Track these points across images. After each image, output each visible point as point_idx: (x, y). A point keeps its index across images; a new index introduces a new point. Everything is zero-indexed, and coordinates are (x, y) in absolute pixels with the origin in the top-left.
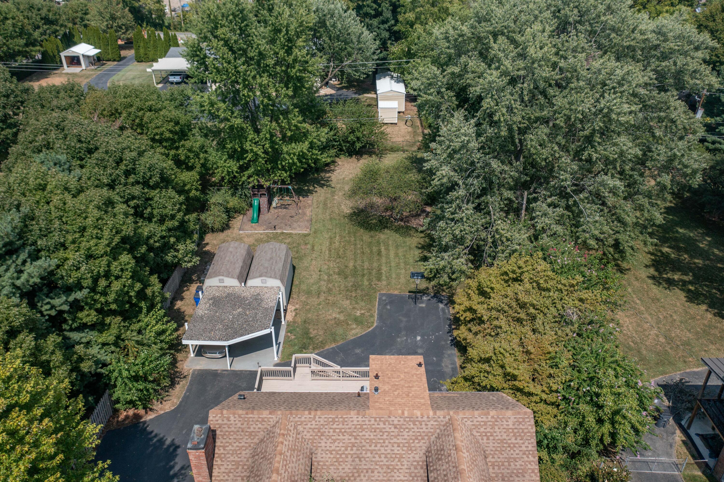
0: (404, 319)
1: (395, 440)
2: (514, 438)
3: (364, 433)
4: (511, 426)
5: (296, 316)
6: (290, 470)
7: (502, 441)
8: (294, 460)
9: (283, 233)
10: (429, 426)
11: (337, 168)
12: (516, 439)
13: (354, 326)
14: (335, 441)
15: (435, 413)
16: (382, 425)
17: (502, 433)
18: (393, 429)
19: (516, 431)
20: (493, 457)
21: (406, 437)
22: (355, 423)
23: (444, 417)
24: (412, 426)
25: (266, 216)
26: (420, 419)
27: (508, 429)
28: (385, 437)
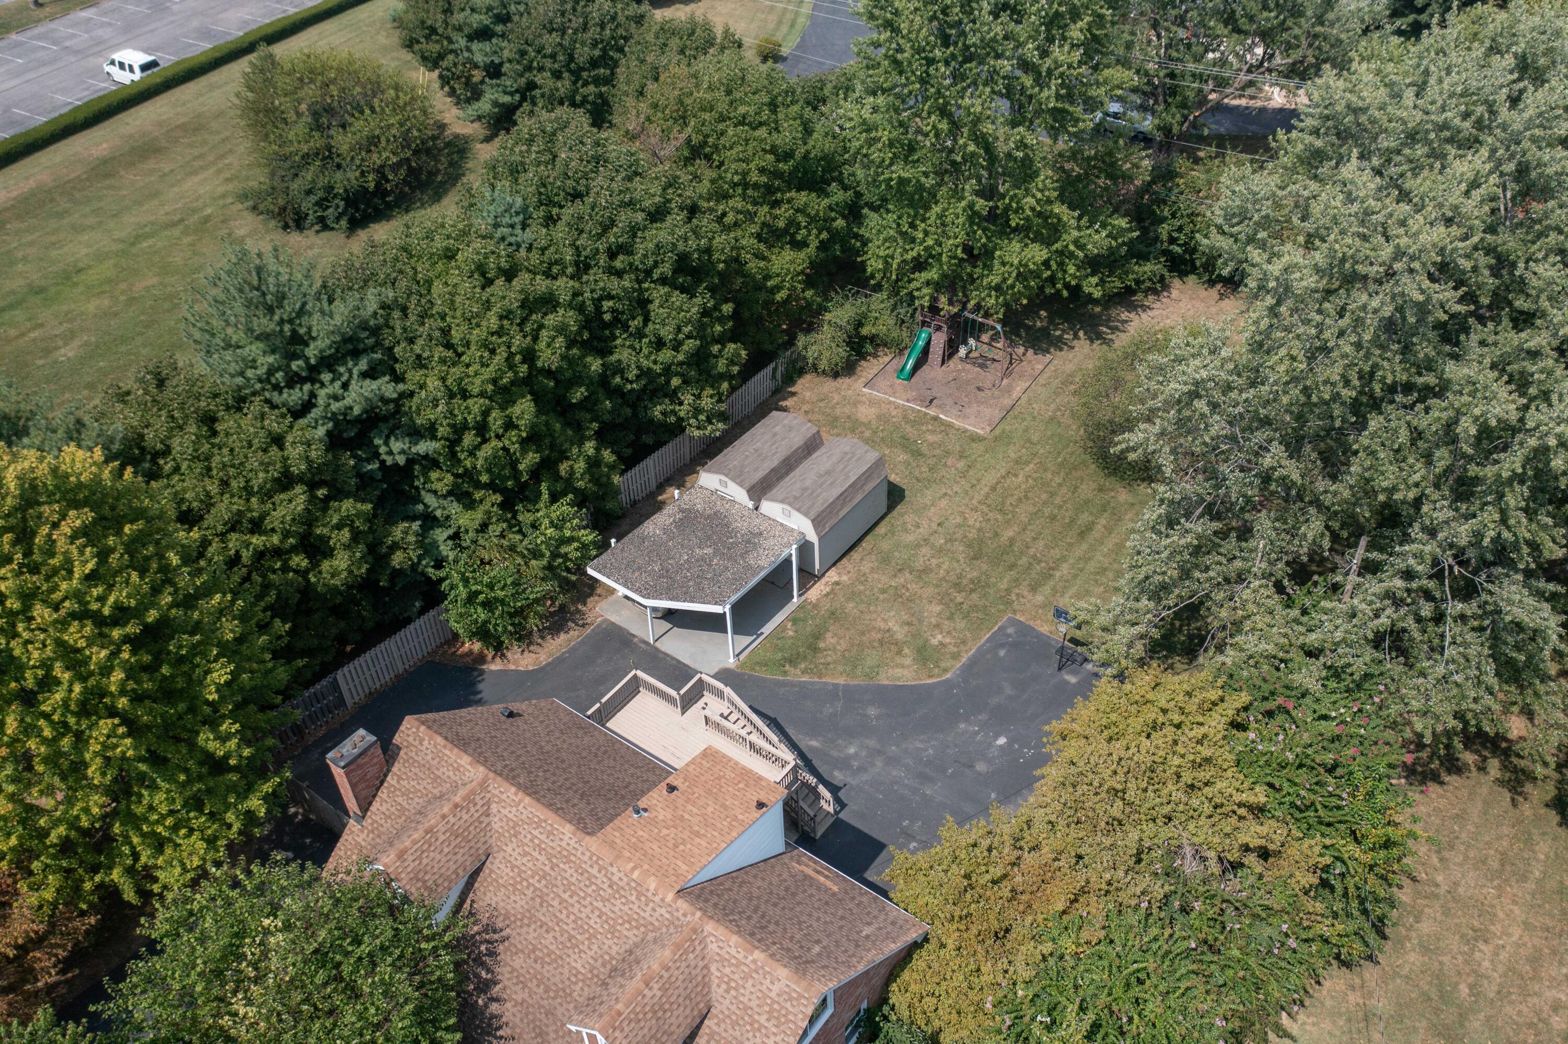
0: (1009, 691)
1: (599, 904)
2: (765, 1016)
3: (566, 867)
4: (773, 995)
5: (827, 595)
6: (425, 861)
7: (746, 1008)
8: (446, 850)
9: (936, 418)
10: (657, 915)
11: (1158, 305)
12: (768, 1020)
13: (908, 661)
14: (526, 854)
15: (675, 901)
16: (594, 871)
17: (753, 997)
18: (605, 886)
19: (776, 1006)
20: (718, 1025)
21: (616, 909)
22: (564, 844)
23: (685, 915)
24: (633, 898)
25: (933, 371)
26: (649, 894)
27: (766, 996)
28: (589, 891)
